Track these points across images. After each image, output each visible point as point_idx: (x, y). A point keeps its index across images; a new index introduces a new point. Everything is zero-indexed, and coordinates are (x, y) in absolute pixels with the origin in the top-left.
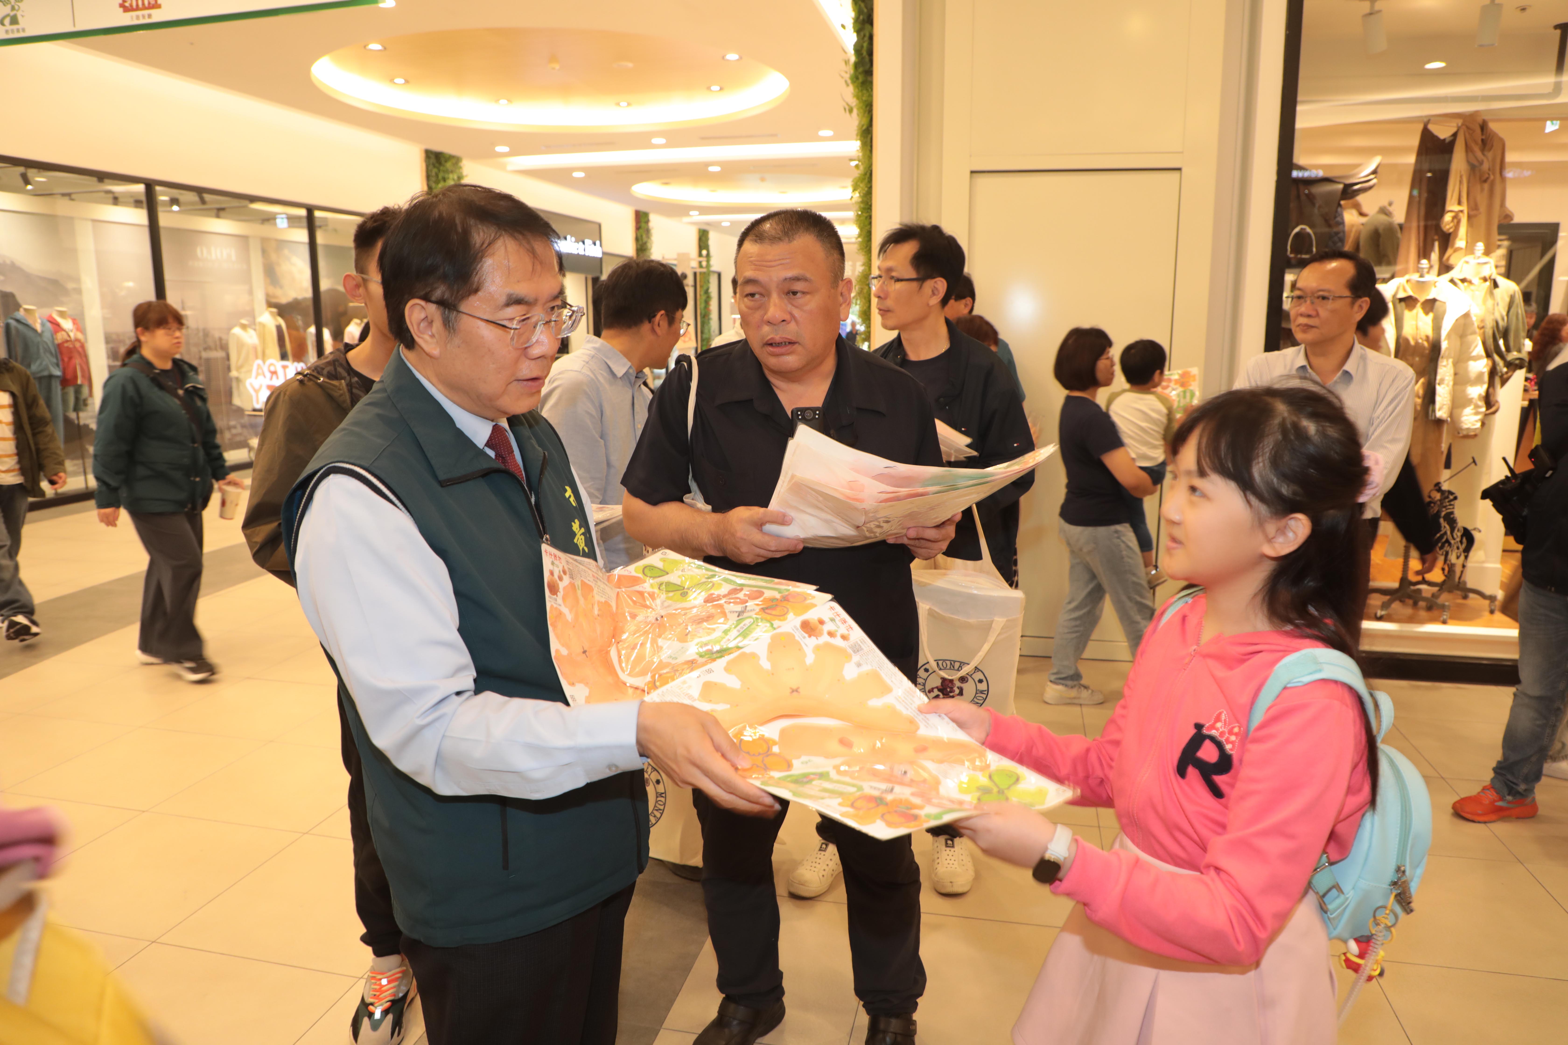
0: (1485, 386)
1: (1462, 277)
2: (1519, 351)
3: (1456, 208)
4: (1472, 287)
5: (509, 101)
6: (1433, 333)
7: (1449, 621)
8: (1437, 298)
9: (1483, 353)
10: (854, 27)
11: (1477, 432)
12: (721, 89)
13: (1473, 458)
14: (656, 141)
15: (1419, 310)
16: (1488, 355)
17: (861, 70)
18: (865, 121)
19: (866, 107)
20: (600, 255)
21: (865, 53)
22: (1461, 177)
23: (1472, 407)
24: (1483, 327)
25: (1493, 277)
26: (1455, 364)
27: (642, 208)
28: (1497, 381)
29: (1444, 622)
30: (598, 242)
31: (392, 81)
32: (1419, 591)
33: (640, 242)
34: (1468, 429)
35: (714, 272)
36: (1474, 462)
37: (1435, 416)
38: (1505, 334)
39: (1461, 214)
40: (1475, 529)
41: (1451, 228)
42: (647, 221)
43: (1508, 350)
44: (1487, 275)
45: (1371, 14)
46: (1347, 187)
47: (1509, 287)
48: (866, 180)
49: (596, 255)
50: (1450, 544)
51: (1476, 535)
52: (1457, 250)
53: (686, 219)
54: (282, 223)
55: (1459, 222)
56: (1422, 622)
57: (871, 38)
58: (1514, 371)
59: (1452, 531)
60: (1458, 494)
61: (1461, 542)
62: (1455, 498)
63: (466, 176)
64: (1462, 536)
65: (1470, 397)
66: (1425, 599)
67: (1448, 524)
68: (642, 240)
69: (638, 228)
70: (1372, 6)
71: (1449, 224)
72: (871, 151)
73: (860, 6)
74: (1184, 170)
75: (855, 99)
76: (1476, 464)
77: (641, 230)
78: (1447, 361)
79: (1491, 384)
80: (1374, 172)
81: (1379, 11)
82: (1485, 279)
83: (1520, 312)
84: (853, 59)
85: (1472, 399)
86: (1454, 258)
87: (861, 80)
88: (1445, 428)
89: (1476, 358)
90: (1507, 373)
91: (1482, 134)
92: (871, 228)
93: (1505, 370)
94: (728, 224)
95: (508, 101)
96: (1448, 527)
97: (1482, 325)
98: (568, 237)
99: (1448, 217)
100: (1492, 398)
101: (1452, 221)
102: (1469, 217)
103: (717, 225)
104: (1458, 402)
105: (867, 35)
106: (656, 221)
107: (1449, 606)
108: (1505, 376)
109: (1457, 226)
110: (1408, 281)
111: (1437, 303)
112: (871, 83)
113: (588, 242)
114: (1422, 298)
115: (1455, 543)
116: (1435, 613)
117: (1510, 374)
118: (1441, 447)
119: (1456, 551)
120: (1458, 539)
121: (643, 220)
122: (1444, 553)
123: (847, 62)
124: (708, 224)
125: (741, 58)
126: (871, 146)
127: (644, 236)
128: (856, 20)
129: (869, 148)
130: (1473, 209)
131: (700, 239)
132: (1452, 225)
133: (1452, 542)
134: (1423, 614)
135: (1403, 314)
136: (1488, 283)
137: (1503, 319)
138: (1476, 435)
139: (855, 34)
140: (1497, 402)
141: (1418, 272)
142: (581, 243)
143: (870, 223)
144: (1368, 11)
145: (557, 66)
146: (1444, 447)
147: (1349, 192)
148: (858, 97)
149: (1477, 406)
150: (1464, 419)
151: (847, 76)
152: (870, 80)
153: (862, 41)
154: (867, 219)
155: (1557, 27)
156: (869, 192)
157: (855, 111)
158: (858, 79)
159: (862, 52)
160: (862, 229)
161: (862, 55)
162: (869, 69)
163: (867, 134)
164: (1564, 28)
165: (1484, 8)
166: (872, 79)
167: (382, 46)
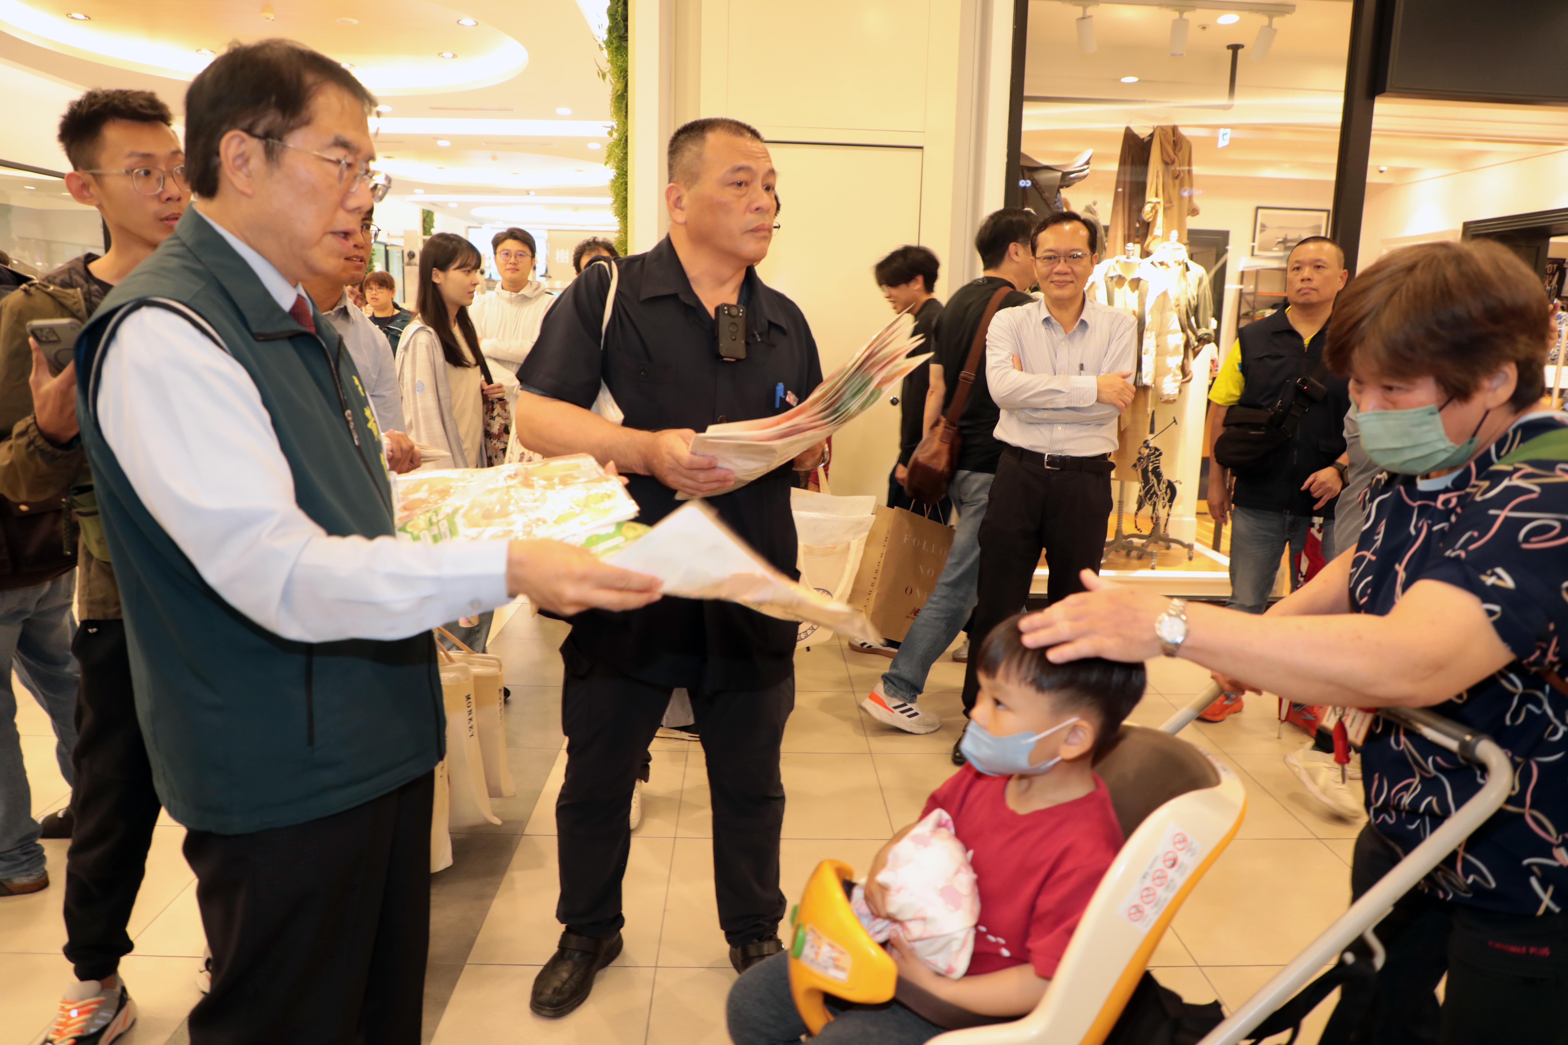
0: (1182, 356)
1: (1160, 261)
2: (1207, 327)
3: (1155, 200)
4: (1169, 269)
6: (1139, 309)
7: (1156, 567)
8: (1141, 277)
9: (1180, 328)
11: (1176, 397)
12: (454, 56)
13: (1174, 418)
15: (1126, 286)
16: (1183, 330)
17: (615, 35)
18: (620, 86)
19: (621, 73)
22: (1158, 172)
23: (1171, 375)
24: (1178, 305)
25: (1185, 261)
26: (1158, 336)
28: (1191, 353)
29: (1153, 568)
32: (1131, 542)
34: (1168, 395)
36: (1175, 421)
37: (1142, 382)
38: (1196, 309)
39: (1158, 206)
40: (1176, 482)
41: (1150, 217)
43: (1198, 327)
44: (1180, 260)
45: (1084, 18)
46: (1065, 175)
47: (1197, 270)
48: (622, 146)
50: (1157, 495)
51: (1177, 485)
52: (1156, 237)
53: (409, 198)
55: (1156, 212)
56: (1135, 568)
58: (1204, 345)
59: (1159, 484)
60: (1162, 450)
61: (1166, 493)
62: (1160, 454)
64: (1167, 488)
65: (1169, 366)
66: (1137, 548)
67: (1155, 477)
70: (1084, 12)
71: (1149, 214)
72: (626, 117)
74: (925, 148)
75: (609, 64)
76: (1176, 424)
78: (1151, 333)
79: (1186, 356)
80: (1087, 163)
81: (1090, 17)
82: (1179, 263)
83: (1207, 293)
85: (1171, 368)
86: (1153, 245)
87: (615, 45)
88: (1150, 393)
89: (1173, 332)
90: (1198, 346)
91: (1174, 136)
92: (627, 193)
93: (1196, 344)
96: (1155, 480)
97: (1177, 304)
99: (1148, 208)
100: (1186, 368)
101: (1151, 211)
102: (1165, 209)
103: (442, 206)
104: (1160, 372)
107: (1156, 553)
108: (1196, 349)
109: (1155, 217)
110: (1117, 262)
111: (1141, 282)
112: (626, 48)
114: (1129, 278)
115: (1161, 494)
116: (1144, 561)
117: (1200, 347)
118: (1147, 411)
119: (1162, 501)
120: (1164, 491)
122: (1153, 503)
124: (434, 204)
125: (477, 23)
126: (627, 112)
129: (624, 113)
130: (1168, 201)
131: (424, 220)
132: (1151, 214)
133: (1159, 493)
134: (1135, 562)
135: (1113, 292)
136: (1182, 266)
137: (1194, 299)
138: (1175, 401)
140: (1190, 371)
141: (1125, 254)
143: (626, 189)
144: (1081, 15)
145: (271, 17)
146: (1149, 410)
147: (1066, 180)
148: (612, 62)
149: (1175, 375)
150: (1164, 386)
151: (601, 41)
152: (625, 45)
153: (616, 6)
154: (623, 185)
155: (1229, 47)
156: (624, 158)
157: (609, 77)
158: (612, 43)
159: (617, 17)
160: (617, 195)
161: (617, 19)
162: (624, 34)
163: (622, 99)
164: (1235, 48)
165: (1175, 22)
166: (627, 45)
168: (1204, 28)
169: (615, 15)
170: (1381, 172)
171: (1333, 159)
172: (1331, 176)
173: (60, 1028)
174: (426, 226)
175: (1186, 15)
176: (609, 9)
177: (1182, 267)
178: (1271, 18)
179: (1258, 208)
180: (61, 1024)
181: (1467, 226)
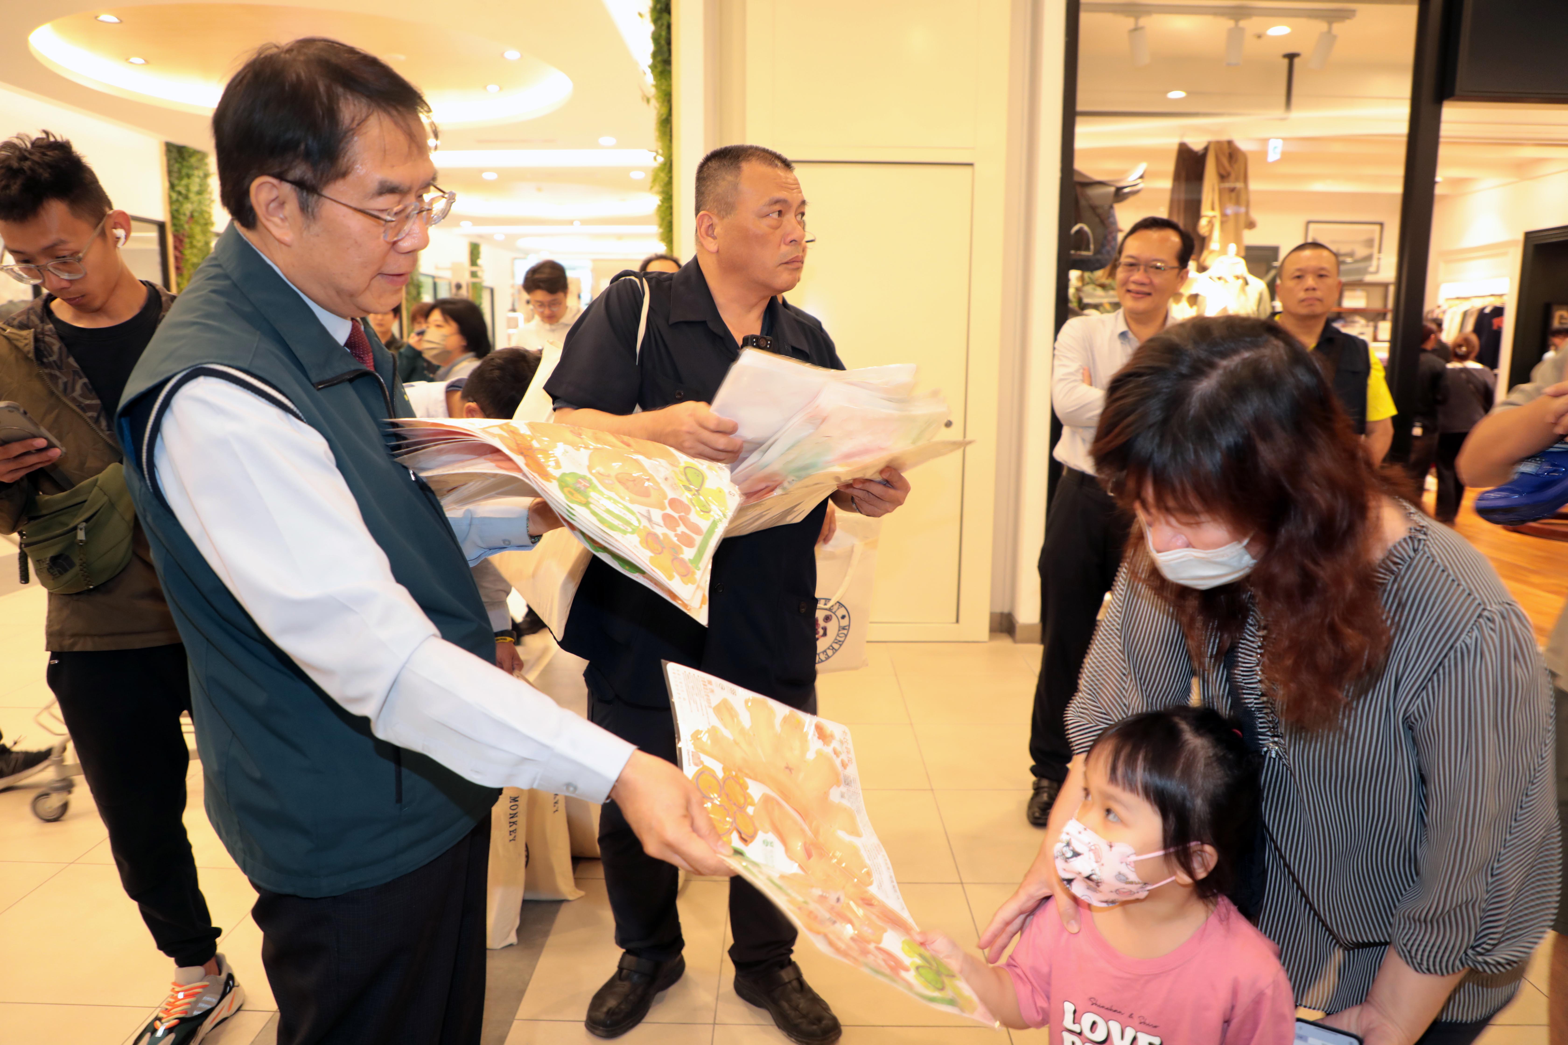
1: (1219, 276)
3: (1211, 214)
10: (651, 17)
12: (499, 89)
17: (659, 59)
18: (664, 110)
19: (665, 96)
21: (663, 42)
22: (1213, 186)
31: (129, 59)
35: (486, 288)
39: (1214, 219)
41: (1206, 232)
44: (1239, 274)
45: (1136, 30)
46: (1119, 190)
48: (667, 170)
52: (1212, 252)
53: (456, 231)
55: (1213, 226)
57: (669, 27)
70: (1136, 23)
71: (1204, 228)
72: (671, 140)
74: (977, 166)
75: (653, 89)
80: (1140, 178)
81: (1142, 28)
82: (1238, 277)
84: (651, 48)
87: (659, 70)
91: (1229, 150)
94: (502, 237)
99: (1203, 222)
101: (1207, 225)
102: (1222, 223)
103: (488, 238)
105: (665, 23)
109: (1211, 231)
112: (670, 72)
124: (480, 236)
125: (522, 56)
126: (671, 136)
128: (654, 10)
129: (668, 137)
130: (1225, 215)
131: (471, 251)
132: (1207, 228)
139: (653, 23)
143: (671, 214)
144: (1133, 27)
147: (1120, 195)
148: (657, 87)
152: (669, 69)
155: (1283, 56)
156: (669, 183)
157: (653, 102)
158: (656, 68)
160: (663, 219)
161: (660, 43)
162: (667, 58)
163: (666, 123)
164: (1291, 57)
165: (1230, 31)
166: (671, 68)
167: (118, 18)
168: (1259, 37)
169: (659, 39)
173: (169, 1008)
174: (473, 254)
175: (1243, 23)
177: (1241, 281)
178: (1330, 23)
179: (1309, 223)
180: (169, 1004)
181: (1529, 236)
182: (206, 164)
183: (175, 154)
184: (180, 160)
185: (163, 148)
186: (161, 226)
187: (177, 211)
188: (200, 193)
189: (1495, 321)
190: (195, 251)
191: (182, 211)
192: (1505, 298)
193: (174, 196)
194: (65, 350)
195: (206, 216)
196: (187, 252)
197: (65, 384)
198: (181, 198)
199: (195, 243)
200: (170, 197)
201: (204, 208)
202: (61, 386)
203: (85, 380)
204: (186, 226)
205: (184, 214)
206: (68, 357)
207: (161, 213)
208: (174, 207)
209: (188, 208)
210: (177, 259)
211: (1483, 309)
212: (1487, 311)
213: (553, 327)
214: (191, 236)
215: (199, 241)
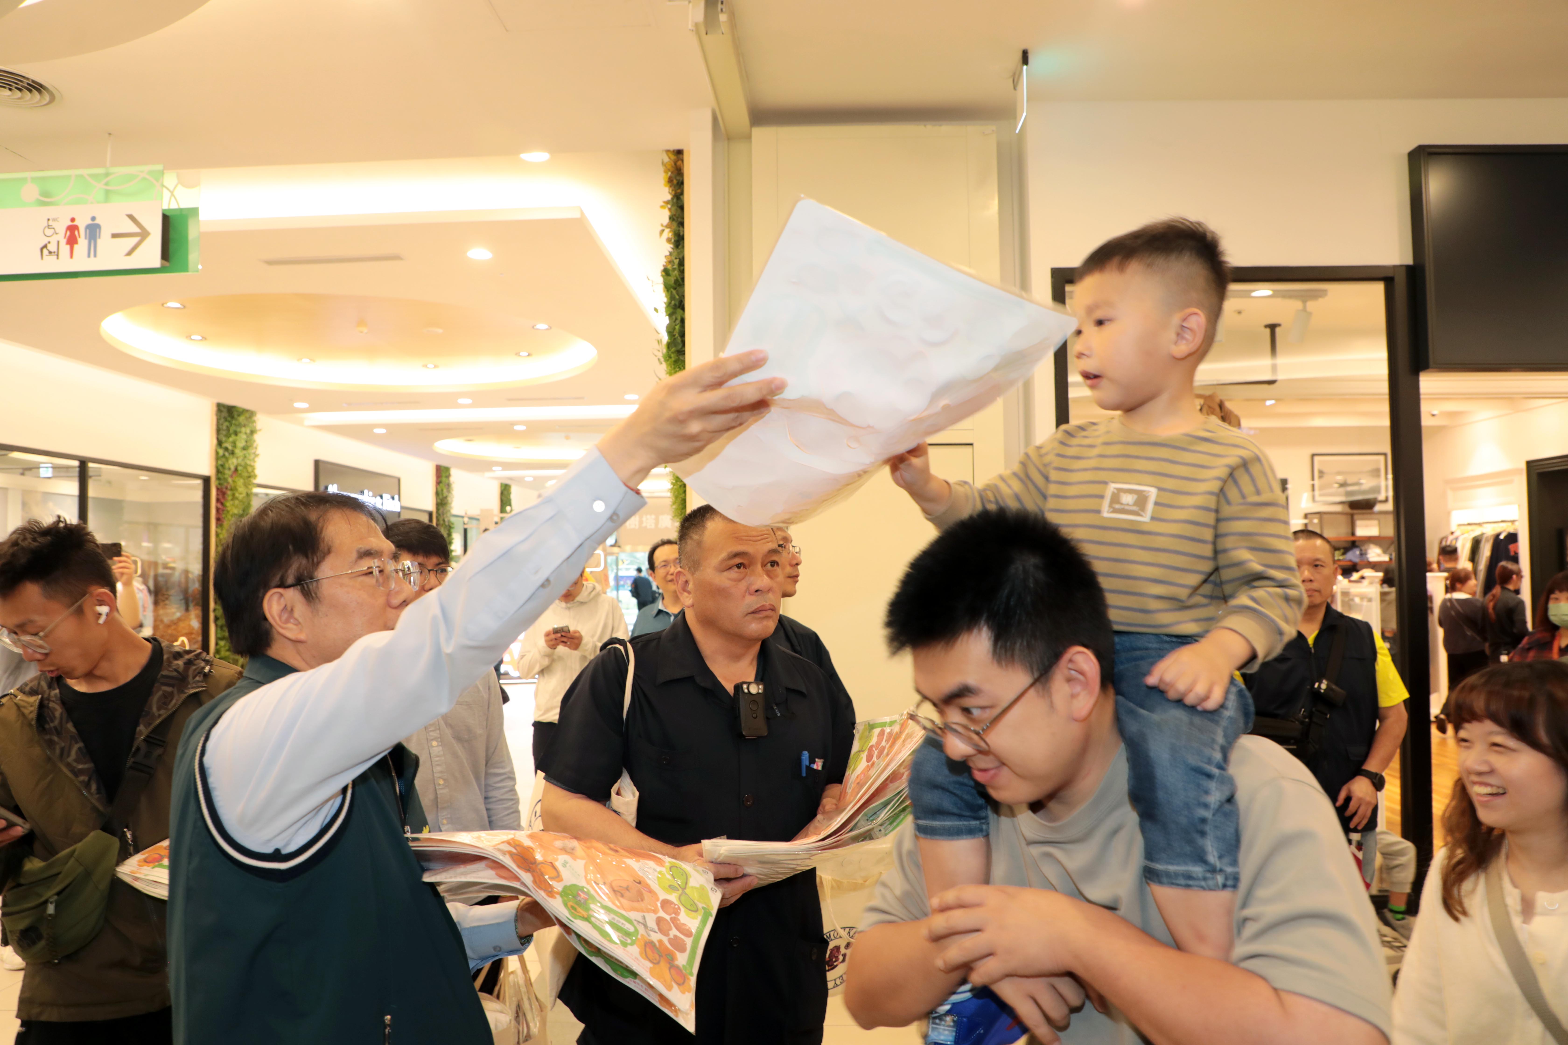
5: (312, 360)
10: (666, 312)
12: (529, 355)
14: (461, 401)
17: (673, 349)
20: (398, 510)
21: (677, 335)
27: (443, 463)
30: (396, 497)
31: (189, 337)
33: (441, 497)
42: (448, 476)
49: (394, 510)
53: (488, 474)
54: (46, 472)
57: (683, 321)
63: (260, 430)
68: (442, 494)
69: (438, 482)
73: (672, 292)
74: (975, 445)
77: (441, 485)
84: (665, 338)
87: (673, 359)
94: (531, 479)
95: (310, 360)
98: (366, 491)
103: (520, 481)
105: (679, 318)
106: (457, 477)
112: (684, 362)
113: (386, 496)
121: (444, 475)
123: (659, 342)
124: (511, 479)
125: (551, 328)
127: (445, 490)
128: (669, 305)
131: (502, 493)
139: (667, 317)
142: (379, 498)
143: (685, 492)
145: (365, 330)
151: (660, 355)
152: (682, 359)
153: (674, 324)
154: (682, 488)
155: (1266, 326)
158: (670, 357)
159: (675, 333)
160: (676, 497)
161: (675, 335)
162: (681, 349)
164: (1273, 327)
166: (685, 358)
167: (181, 305)
168: (1240, 312)
169: (673, 332)
170: (1433, 415)
171: (1386, 408)
172: (1386, 422)
174: (503, 498)
176: (668, 327)
178: (1304, 302)
179: (1313, 455)
181: (1531, 465)
182: (254, 421)
183: (225, 414)
184: (229, 419)
185: (215, 409)
186: (206, 480)
187: (222, 466)
188: (244, 448)
189: (1511, 547)
190: (237, 502)
191: (227, 466)
192: (1517, 523)
193: (221, 452)
194: (65, 716)
195: (250, 469)
196: (228, 504)
197: (62, 750)
198: (227, 454)
199: (237, 495)
200: (217, 453)
201: (248, 462)
202: (58, 751)
203: (81, 745)
204: (230, 480)
205: (229, 469)
206: (67, 722)
207: (206, 468)
208: (220, 462)
209: (233, 462)
210: (218, 510)
211: (1498, 535)
212: (1502, 537)
213: (569, 605)
214: (234, 489)
215: (240, 494)
